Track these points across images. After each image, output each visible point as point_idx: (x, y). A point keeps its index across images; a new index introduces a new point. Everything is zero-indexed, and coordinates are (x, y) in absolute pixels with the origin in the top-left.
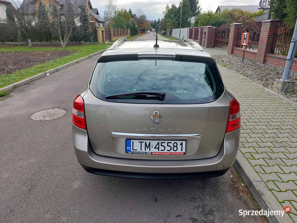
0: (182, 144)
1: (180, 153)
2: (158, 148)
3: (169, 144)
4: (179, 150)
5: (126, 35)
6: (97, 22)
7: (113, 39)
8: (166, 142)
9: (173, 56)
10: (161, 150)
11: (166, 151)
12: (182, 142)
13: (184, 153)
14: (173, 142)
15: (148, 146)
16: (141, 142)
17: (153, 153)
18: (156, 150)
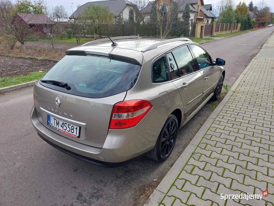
0: (76, 129)
1: (74, 135)
2: (63, 127)
3: (69, 126)
4: (75, 134)
5: (234, 29)
6: (206, 18)
7: (215, 34)
8: (68, 124)
9: (107, 54)
10: (64, 129)
11: (66, 131)
12: (77, 127)
13: (77, 136)
14: (72, 125)
15: (58, 124)
16: (55, 119)
17: (60, 130)
18: (61, 128)
